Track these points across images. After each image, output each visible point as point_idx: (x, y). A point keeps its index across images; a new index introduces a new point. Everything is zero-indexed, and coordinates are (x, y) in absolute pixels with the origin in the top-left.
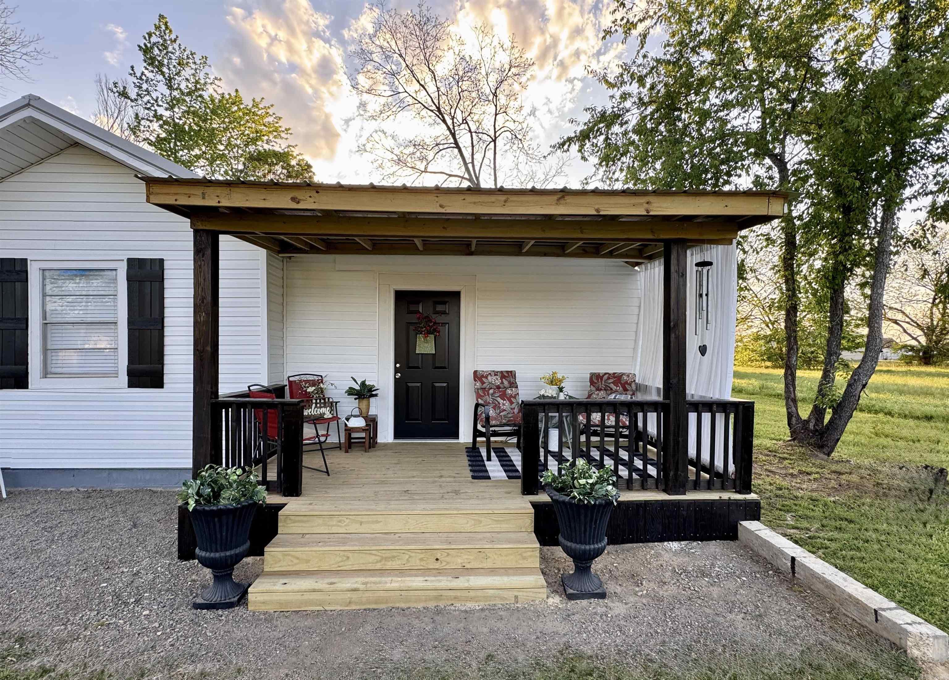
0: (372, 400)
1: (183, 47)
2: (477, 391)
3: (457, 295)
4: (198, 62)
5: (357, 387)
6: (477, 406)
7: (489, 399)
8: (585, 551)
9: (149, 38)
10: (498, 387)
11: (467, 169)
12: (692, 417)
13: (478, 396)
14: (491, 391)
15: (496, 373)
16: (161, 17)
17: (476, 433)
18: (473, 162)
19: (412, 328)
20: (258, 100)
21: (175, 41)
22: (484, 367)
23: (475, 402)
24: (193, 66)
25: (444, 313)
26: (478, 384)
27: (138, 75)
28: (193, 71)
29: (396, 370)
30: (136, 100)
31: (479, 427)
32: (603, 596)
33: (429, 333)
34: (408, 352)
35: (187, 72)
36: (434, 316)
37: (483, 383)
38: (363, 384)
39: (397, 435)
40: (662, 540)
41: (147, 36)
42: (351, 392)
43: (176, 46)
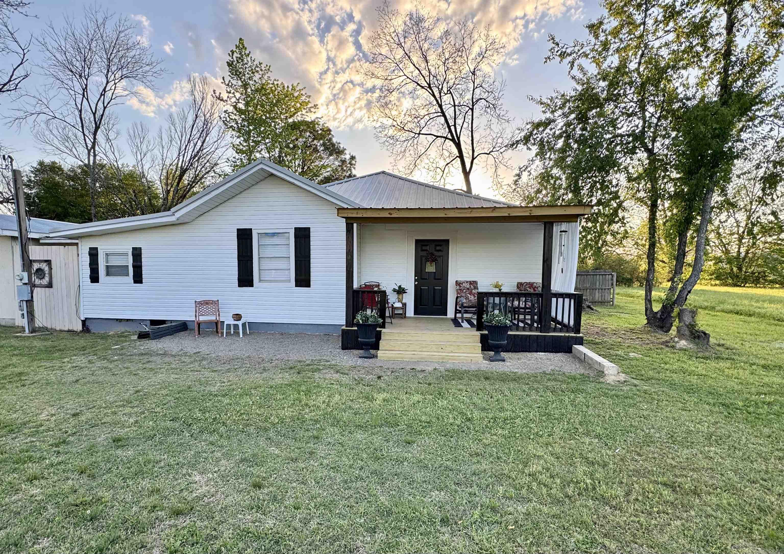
0: (404, 294)
1: (253, 59)
2: (457, 290)
3: (447, 242)
4: (263, 69)
5: (397, 288)
6: (457, 298)
7: (464, 295)
8: (497, 344)
9: (233, 55)
10: (468, 289)
11: (450, 131)
12: (554, 300)
13: (458, 293)
14: (464, 291)
15: (467, 282)
16: (241, 39)
17: (457, 311)
18: (455, 125)
19: (424, 259)
20: (295, 85)
21: (249, 54)
22: (460, 279)
23: (456, 296)
24: (260, 72)
25: (440, 250)
26: (458, 287)
27: (227, 83)
28: (260, 76)
29: (416, 280)
30: (227, 101)
31: (458, 308)
32: (504, 361)
33: (433, 261)
34: (421, 270)
35: (257, 77)
36: (435, 252)
37: (460, 287)
38: (400, 287)
39: (416, 313)
40: (537, 352)
41: (231, 53)
42: (394, 290)
43: (249, 59)
